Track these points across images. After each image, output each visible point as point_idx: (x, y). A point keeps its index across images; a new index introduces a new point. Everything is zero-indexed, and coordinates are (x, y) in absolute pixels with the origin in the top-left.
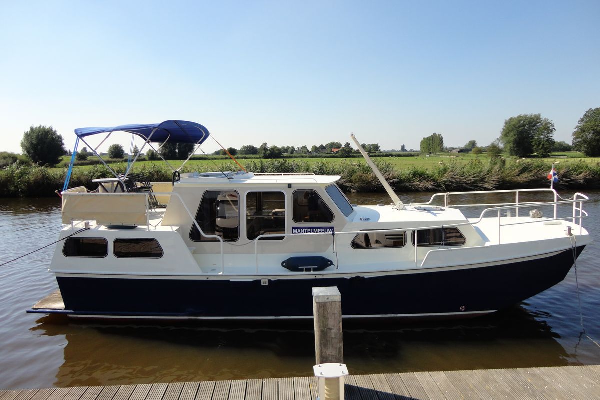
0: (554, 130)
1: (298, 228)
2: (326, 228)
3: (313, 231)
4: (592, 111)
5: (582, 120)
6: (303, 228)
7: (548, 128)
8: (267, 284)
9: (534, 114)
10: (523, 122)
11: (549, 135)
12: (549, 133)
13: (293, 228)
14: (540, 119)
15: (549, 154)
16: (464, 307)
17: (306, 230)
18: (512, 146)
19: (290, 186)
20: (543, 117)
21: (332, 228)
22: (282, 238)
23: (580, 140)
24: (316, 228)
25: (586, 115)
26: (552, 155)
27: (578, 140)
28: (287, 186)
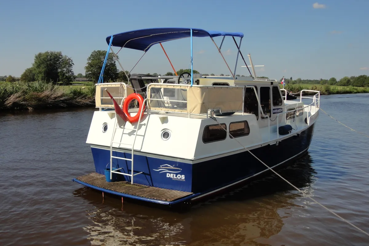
0: (73, 64)
4: (96, 52)
5: (90, 58)
7: (68, 63)
9: (56, 52)
10: (49, 57)
11: (70, 68)
12: (69, 67)
14: (61, 56)
15: (71, 82)
18: (43, 75)
20: (63, 54)
23: (90, 72)
25: (92, 55)
26: (74, 83)
27: (89, 73)
28: (270, 83)
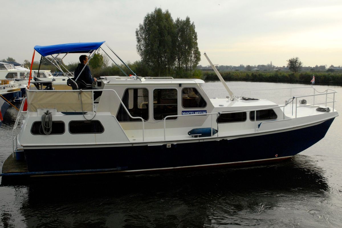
1: (185, 112)
2: (202, 111)
3: (194, 113)
6: (188, 111)
8: (170, 147)
13: (183, 112)
16: (277, 155)
17: (190, 112)
19: (180, 85)
21: (206, 111)
22: (176, 118)
24: (196, 111)
28: (179, 85)
